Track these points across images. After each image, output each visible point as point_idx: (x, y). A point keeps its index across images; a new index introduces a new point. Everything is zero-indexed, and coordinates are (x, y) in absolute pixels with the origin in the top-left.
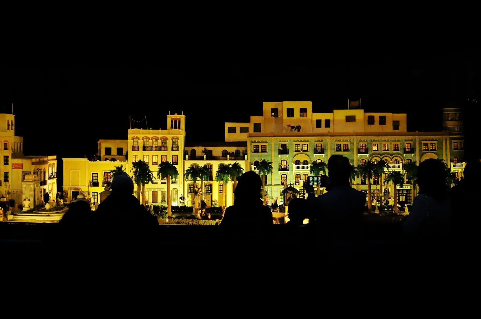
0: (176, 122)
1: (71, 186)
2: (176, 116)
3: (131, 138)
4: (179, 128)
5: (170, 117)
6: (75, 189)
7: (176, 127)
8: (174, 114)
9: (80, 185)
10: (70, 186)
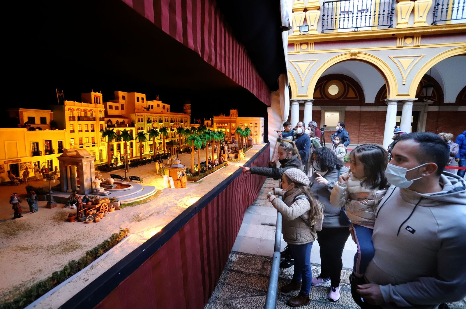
0: (97, 98)
1: (8, 159)
2: (97, 94)
3: (67, 109)
4: (100, 103)
5: (93, 94)
6: (13, 161)
7: (97, 103)
8: (96, 92)
9: (19, 156)
10: (6, 159)
